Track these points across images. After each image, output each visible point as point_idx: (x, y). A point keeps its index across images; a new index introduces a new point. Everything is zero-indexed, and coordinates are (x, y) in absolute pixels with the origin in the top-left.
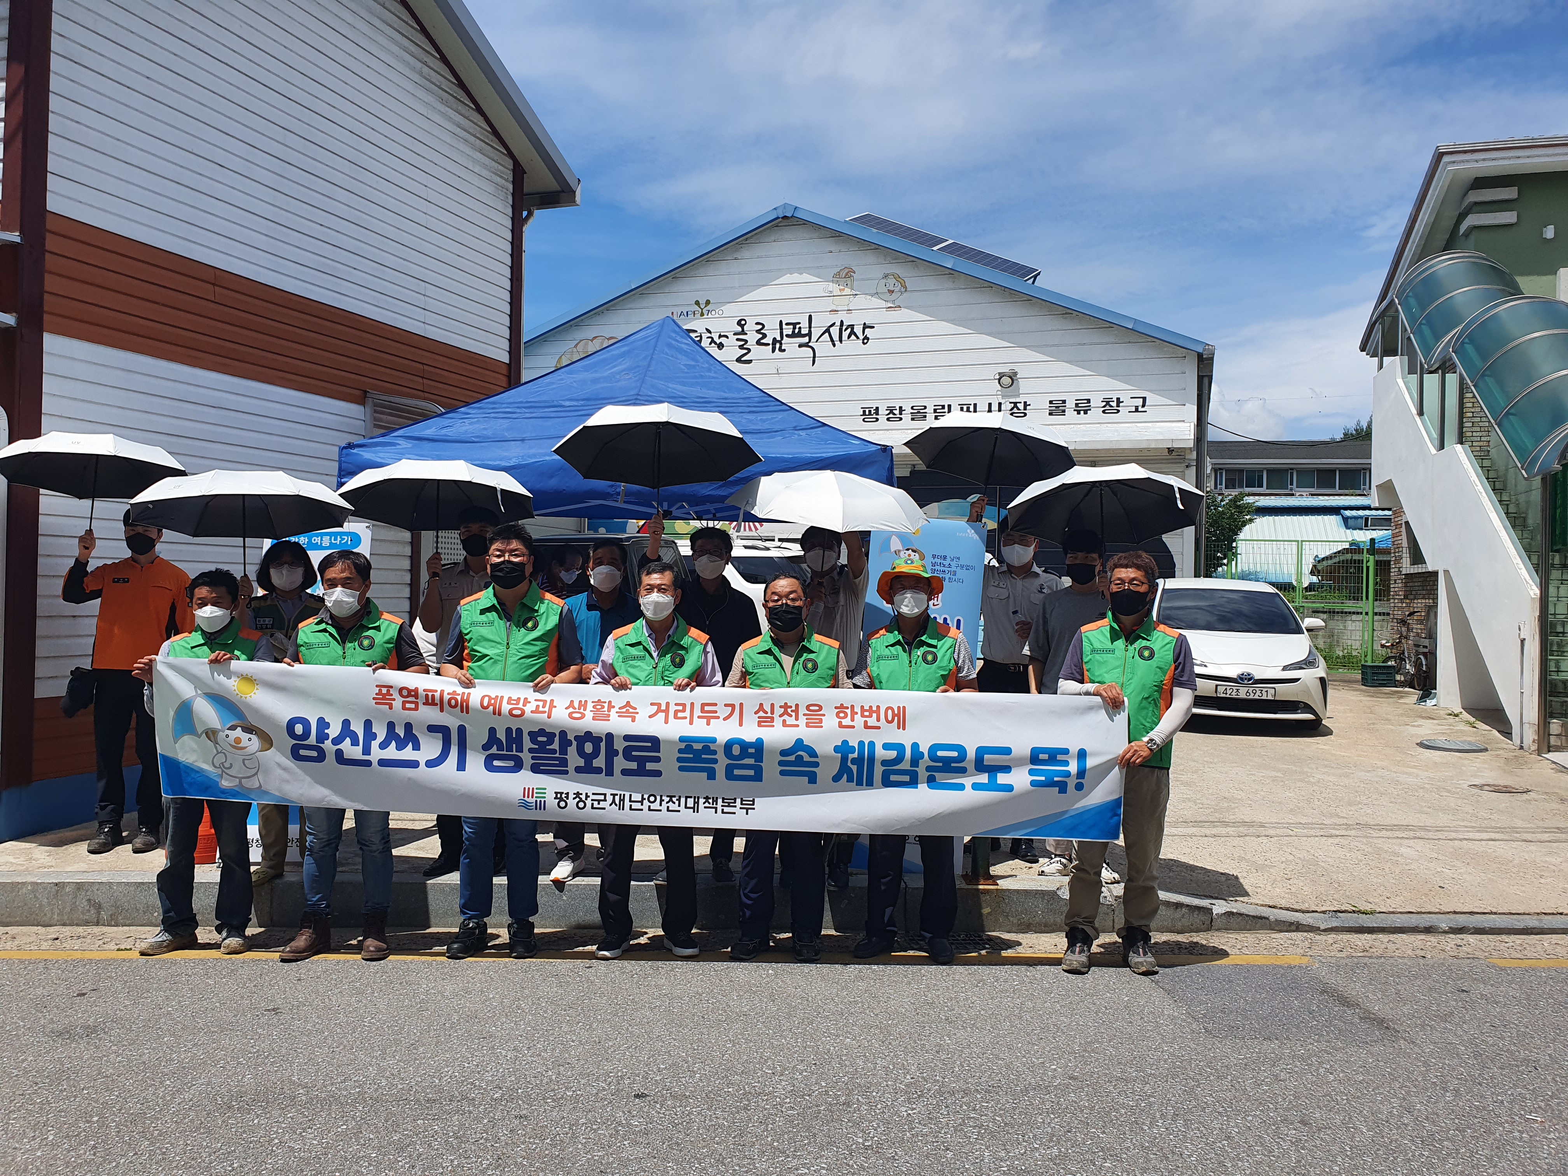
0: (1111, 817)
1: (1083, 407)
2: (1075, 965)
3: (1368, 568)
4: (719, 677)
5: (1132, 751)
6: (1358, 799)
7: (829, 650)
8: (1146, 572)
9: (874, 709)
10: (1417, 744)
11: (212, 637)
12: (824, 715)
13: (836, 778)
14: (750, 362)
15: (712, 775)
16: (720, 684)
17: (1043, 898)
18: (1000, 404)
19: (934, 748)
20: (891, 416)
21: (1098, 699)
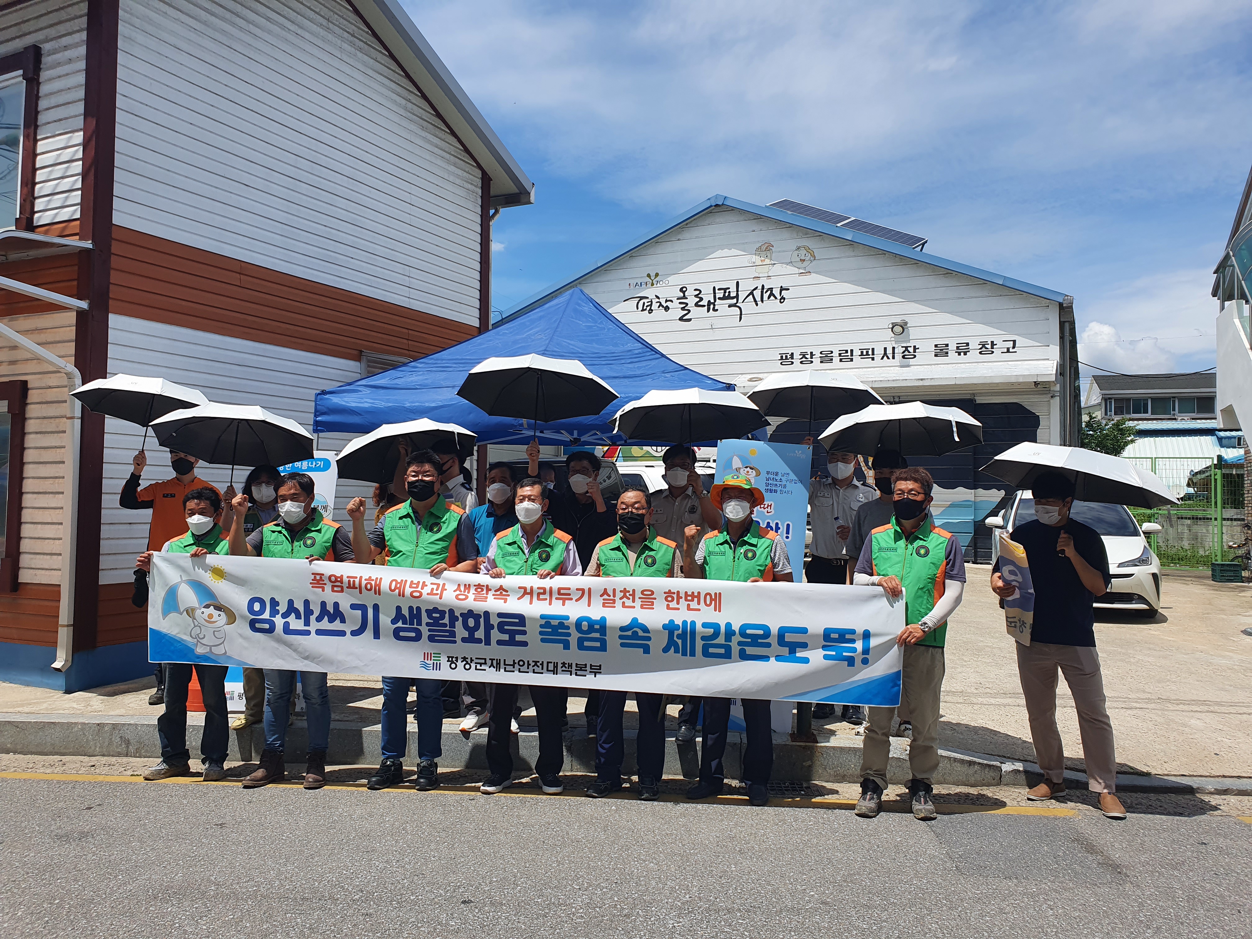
0: (893, 687)
1: (963, 350)
2: (864, 810)
3: (1216, 480)
4: (579, 569)
5: (908, 632)
6: (1168, 678)
7: (667, 548)
8: (923, 484)
9: (696, 594)
10: (1242, 631)
11: (200, 539)
12: (655, 599)
13: (666, 650)
14: (689, 320)
15: (567, 646)
16: (580, 574)
17: (855, 754)
18: (894, 348)
19: (744, 627)
20: (804, 359)
21: (881, 589)
